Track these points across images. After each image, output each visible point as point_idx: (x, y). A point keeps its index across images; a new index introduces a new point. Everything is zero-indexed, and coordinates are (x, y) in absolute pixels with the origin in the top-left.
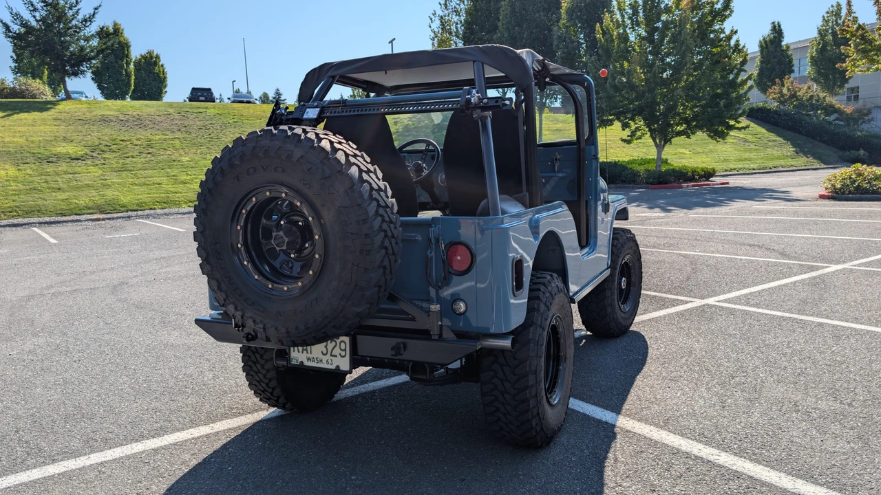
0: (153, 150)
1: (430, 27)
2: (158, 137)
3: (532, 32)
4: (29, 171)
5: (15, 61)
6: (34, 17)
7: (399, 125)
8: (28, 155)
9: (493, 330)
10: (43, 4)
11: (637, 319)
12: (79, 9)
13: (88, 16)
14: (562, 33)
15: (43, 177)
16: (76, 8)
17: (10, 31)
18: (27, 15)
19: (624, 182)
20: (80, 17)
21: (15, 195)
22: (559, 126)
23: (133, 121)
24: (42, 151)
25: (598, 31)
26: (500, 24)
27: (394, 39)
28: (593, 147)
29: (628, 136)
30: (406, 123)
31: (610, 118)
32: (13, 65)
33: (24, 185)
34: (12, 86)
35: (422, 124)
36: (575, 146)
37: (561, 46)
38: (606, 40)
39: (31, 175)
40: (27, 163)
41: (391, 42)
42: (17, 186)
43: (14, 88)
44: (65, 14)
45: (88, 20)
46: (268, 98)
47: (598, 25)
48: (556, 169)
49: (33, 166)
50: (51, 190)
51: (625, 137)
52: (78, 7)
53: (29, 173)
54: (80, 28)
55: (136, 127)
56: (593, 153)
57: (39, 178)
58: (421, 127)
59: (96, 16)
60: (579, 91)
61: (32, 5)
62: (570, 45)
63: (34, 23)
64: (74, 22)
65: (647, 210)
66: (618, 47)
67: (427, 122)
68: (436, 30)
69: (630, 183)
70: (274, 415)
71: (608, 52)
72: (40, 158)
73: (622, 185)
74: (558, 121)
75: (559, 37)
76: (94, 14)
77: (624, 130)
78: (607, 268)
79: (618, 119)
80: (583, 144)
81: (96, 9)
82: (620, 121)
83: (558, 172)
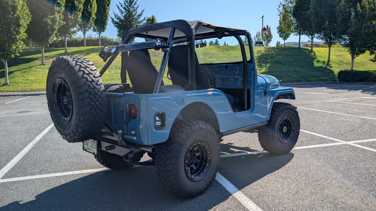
0: (157, 65)
1: (278, 10)
2: (159, 60)
3: (326, 9)
4: (112, 72)
5: (118, 32)
6: (122, 15)
7: (259, 53)
8: (114, 66)
9: (146, 144)
10: (125, 11)
12: (137, 12)
13: (140, 14)
14: (341, 9)
15: (117, 74)
16: (136, 11)
17: (114, 21)
18: (120, 15)
19: (370, 81)
20: (137, 15)
21: (106, 81)
22: (341, 53)
23: (152, 53)
24: (118, 65)
25: (359, 7)
26: (310, 6)
27: (264, 16)
28: (252, 64)
29: (374, 58)
30: (263, 53)
31: (363, 49)
32: (118, 33)
33: (110, 77)
34: (115, 41)
35: (270, 53)
37: (340, 15)
38: (363, 11)
39: (113, 74)
40: (113, 69)
41: (262, 17)
42: (107, 77)
44: (132, 14)
45: (140, 15)
47: (358, 4)
49: (114, 70)
50: (118, 79)
51: (372, 59)
52: (137, 11)
53: (112, 73)
54: (137, 19)
55: (153, 56)
56: (252, 67)
57: (115, 75)
58: (270, 54)
59: (142, 14)
61: (122, 11)
62: (345, 14)
63: (122, 18)
64: (135, 17)
65: (370, 95)
66: (369, 14)
67: (273, 52)
68: (281, 11)
69: (373, 82)
71: (363, 16)
72: (117, 67)
73: (368, 83)
74: (341, 51)
75: (340, 11)
76: (142, 13)
77: (371, 55)
78: (267, 121)
79: (369, 50)
81: (143, 11)
82: (369, 51)
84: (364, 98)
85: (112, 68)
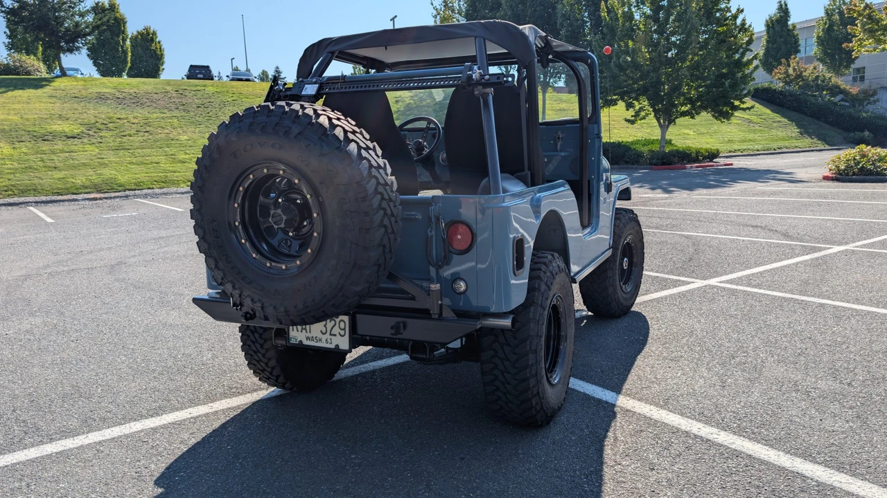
0: (151, 128)
1: (432, 4)
2: (155, 115)
3: (535, 10)
4: (24, 150)
5: (9, 37)
7: (400, 103)
8: (23, 132)
9: (493, 310)
11: (639, 300)
14: (566, 11)
15: (39, 156)
19: (627, 162)
21: (11, 173)
22: (563, 106)
23: (130, 99)
24: (37, 129)
25: (603, 9)
27: (396, 16)
28: (596, 126)
29: (632, 116)
30: (408, 102)
31: (614, 97)
32: (7, 41)
33: (19, 164)
34: (6, 62)
35: (424, 103)
36: (578, 125)
37: (565, 25)
38: (611, 19)
39: (26, 154)
40: (22, 142)
41: (393, 19)
42: (12, 165)
43: (8, 64)
46: (267, 77)
47: (603, 3)
48: (559, 147)
49: (28, 144)
50: (47, 169)
51: (629, 118)
53: (25, 151)
54: (75, 4)
55: (133, 105)
56: (596, 132)
57: (35, 156)
58: (423, 106)
60: (582, 68)
62: (575, 23)
65: (650, 191)
66: (623, 25)
67: (428, 101)
68: (439, 7)
69: (633, 164)
70: (274, 394)
71: (612, 30)
72: (35, 136)
73: (625, 166)
74: (561, 101)
75: (564, 15)
77: (628, 110)
78: (609, 249)
79: (622, 99)
80: (586, 123)
82: (624, 101)
83: (561, 151)
84: (644, 196)
85: (21, 139)
